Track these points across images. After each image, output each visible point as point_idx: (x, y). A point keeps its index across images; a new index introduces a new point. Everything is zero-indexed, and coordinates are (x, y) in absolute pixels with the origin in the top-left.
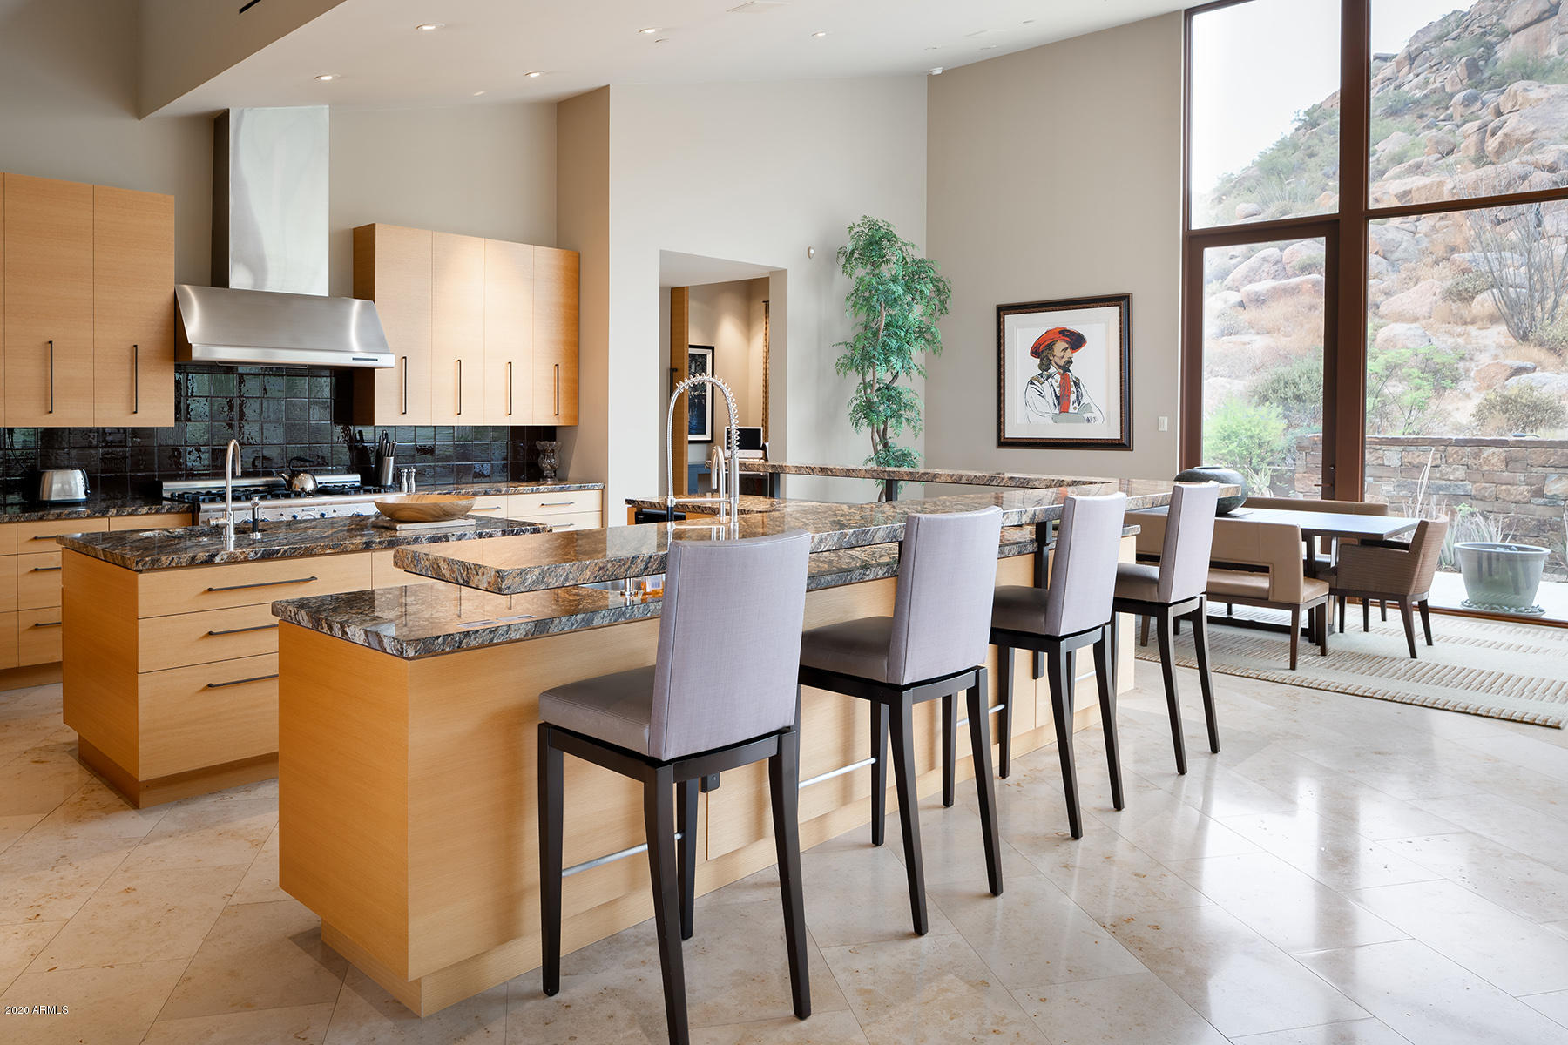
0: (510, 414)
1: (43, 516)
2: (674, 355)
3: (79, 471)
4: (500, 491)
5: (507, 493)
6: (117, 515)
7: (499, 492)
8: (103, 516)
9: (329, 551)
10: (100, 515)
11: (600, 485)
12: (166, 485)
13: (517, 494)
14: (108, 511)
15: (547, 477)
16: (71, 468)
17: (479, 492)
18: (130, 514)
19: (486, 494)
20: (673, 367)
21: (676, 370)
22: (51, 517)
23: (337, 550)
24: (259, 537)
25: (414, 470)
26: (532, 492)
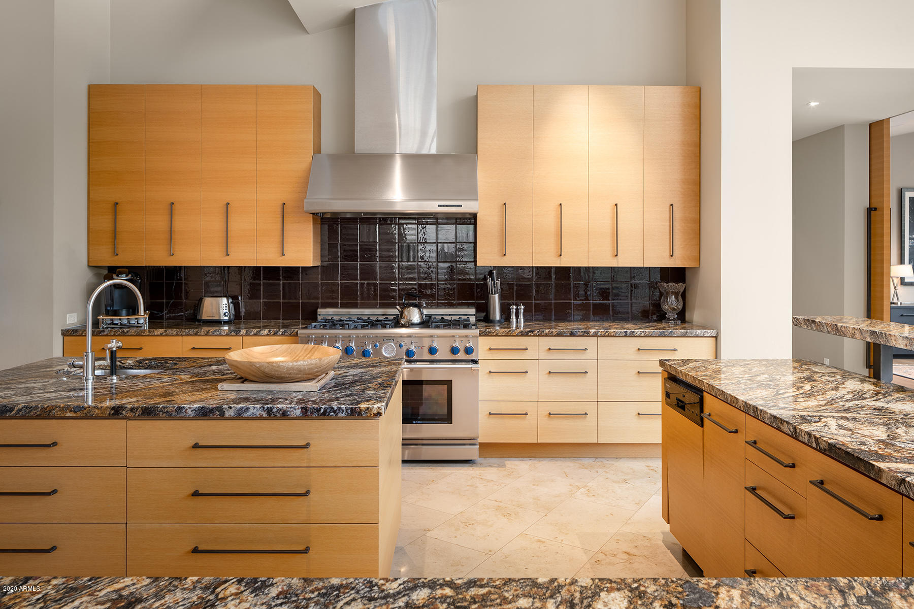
0: (616, 256)
1: (197, 332)
2: (873, 193)
3: (225, 298)
4: (588, 333)
5: (596, 335)
6: (246, 335)
7: (586, 334)
8: (236, 335)
9: (69, 414)
10: (234, 334)
11: (713, 332)
12: (321, 311)
13: (608, 336)
14: (240, 331)
15: (669, 319)
16: (221, 297)
17: (565, 333)
18: (255, 335)
19: (572, 334)
20: (873, 206)
21: (875, 209)
22: (202, 333)
23: (79, 414)
24: (115, 381)
25: (523, 307)
26: (626, 336)
